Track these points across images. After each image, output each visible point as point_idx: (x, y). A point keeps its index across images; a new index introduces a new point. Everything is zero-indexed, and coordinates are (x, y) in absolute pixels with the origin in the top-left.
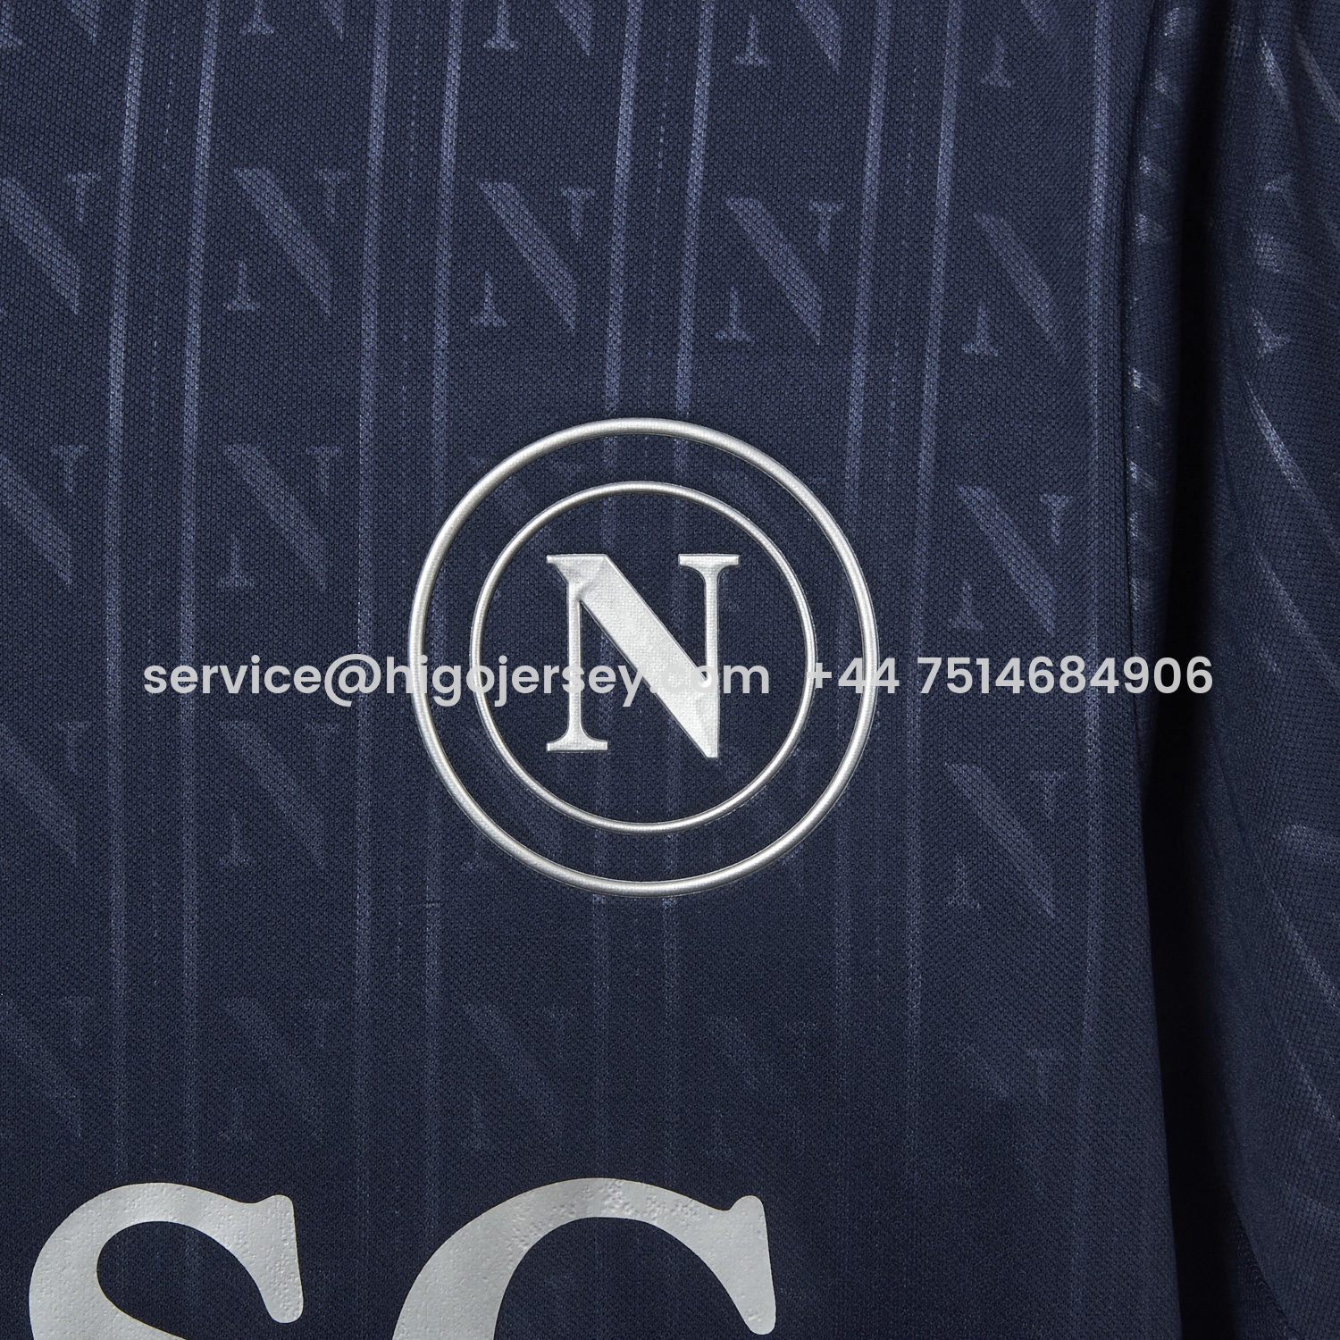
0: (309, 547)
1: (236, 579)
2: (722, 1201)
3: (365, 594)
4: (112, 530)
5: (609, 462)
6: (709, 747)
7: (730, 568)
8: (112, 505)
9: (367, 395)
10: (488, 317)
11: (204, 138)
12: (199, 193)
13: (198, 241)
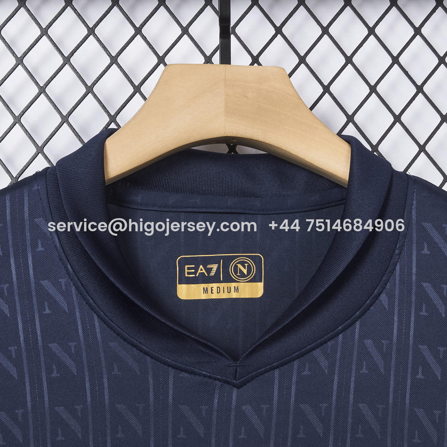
10: (416, 440)
11: (351, 396)
12: (350, 410)
13: (350, 420)
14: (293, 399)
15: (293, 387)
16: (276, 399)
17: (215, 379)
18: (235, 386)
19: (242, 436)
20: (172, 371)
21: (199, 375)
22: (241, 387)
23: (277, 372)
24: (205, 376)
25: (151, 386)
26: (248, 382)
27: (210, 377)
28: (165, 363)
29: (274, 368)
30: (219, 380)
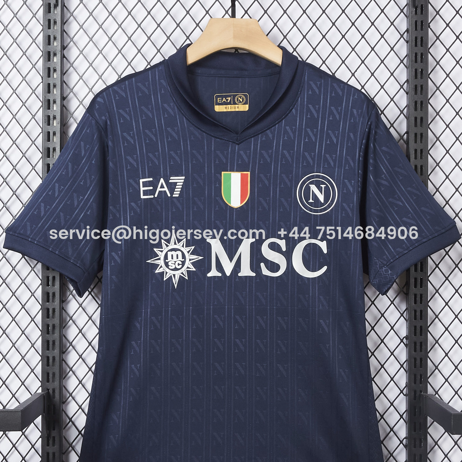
0: (289, 184)
1: (282, 186)
2: (322, 241)
3: (293, 188)
4: (272, 181)
5: (315, 177)
6: (323, 202)
7: (325, 187)
8: (272, 180)
9: (294, 170)
10: (305, 164)
11: (281, 148)
12: (280, 153)
13: (280, 157)
14: (259, 149)
15: (259, 144)
16: (252, 149)
17: (229, 141)
18: (237, 144)
19: (239, 163)
20: (213, 138)
21: (224, 140)
22: (239, 144)
23: (253, 139)
24: (226, 140)
25: (206, 144)
26: (242, 142)
27: (228, 141)
28: (211, 135)
29: (252, 137)
30: (231, 142)
